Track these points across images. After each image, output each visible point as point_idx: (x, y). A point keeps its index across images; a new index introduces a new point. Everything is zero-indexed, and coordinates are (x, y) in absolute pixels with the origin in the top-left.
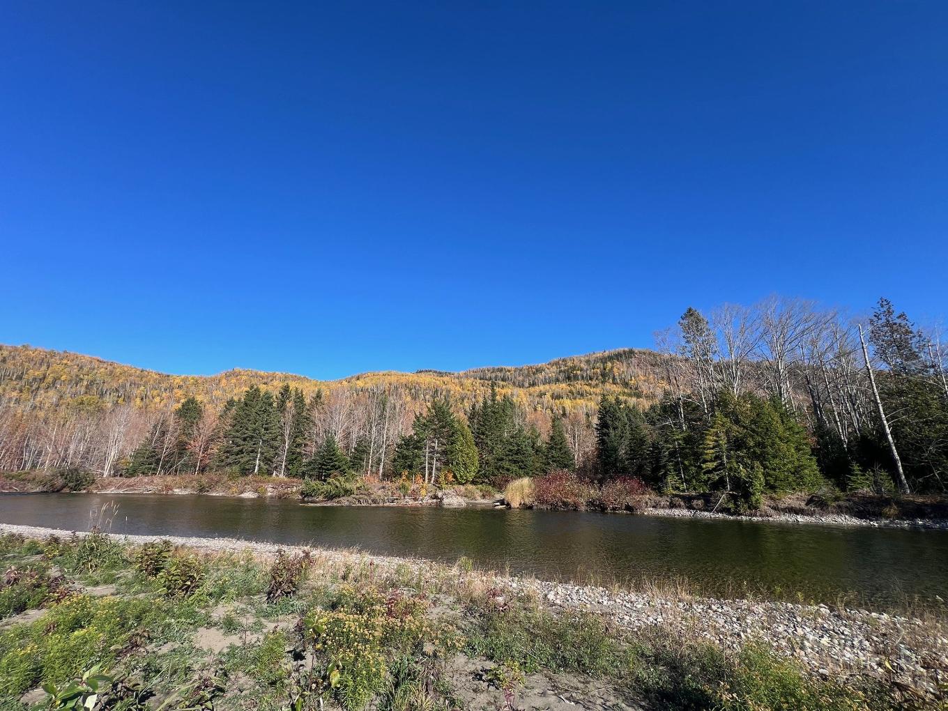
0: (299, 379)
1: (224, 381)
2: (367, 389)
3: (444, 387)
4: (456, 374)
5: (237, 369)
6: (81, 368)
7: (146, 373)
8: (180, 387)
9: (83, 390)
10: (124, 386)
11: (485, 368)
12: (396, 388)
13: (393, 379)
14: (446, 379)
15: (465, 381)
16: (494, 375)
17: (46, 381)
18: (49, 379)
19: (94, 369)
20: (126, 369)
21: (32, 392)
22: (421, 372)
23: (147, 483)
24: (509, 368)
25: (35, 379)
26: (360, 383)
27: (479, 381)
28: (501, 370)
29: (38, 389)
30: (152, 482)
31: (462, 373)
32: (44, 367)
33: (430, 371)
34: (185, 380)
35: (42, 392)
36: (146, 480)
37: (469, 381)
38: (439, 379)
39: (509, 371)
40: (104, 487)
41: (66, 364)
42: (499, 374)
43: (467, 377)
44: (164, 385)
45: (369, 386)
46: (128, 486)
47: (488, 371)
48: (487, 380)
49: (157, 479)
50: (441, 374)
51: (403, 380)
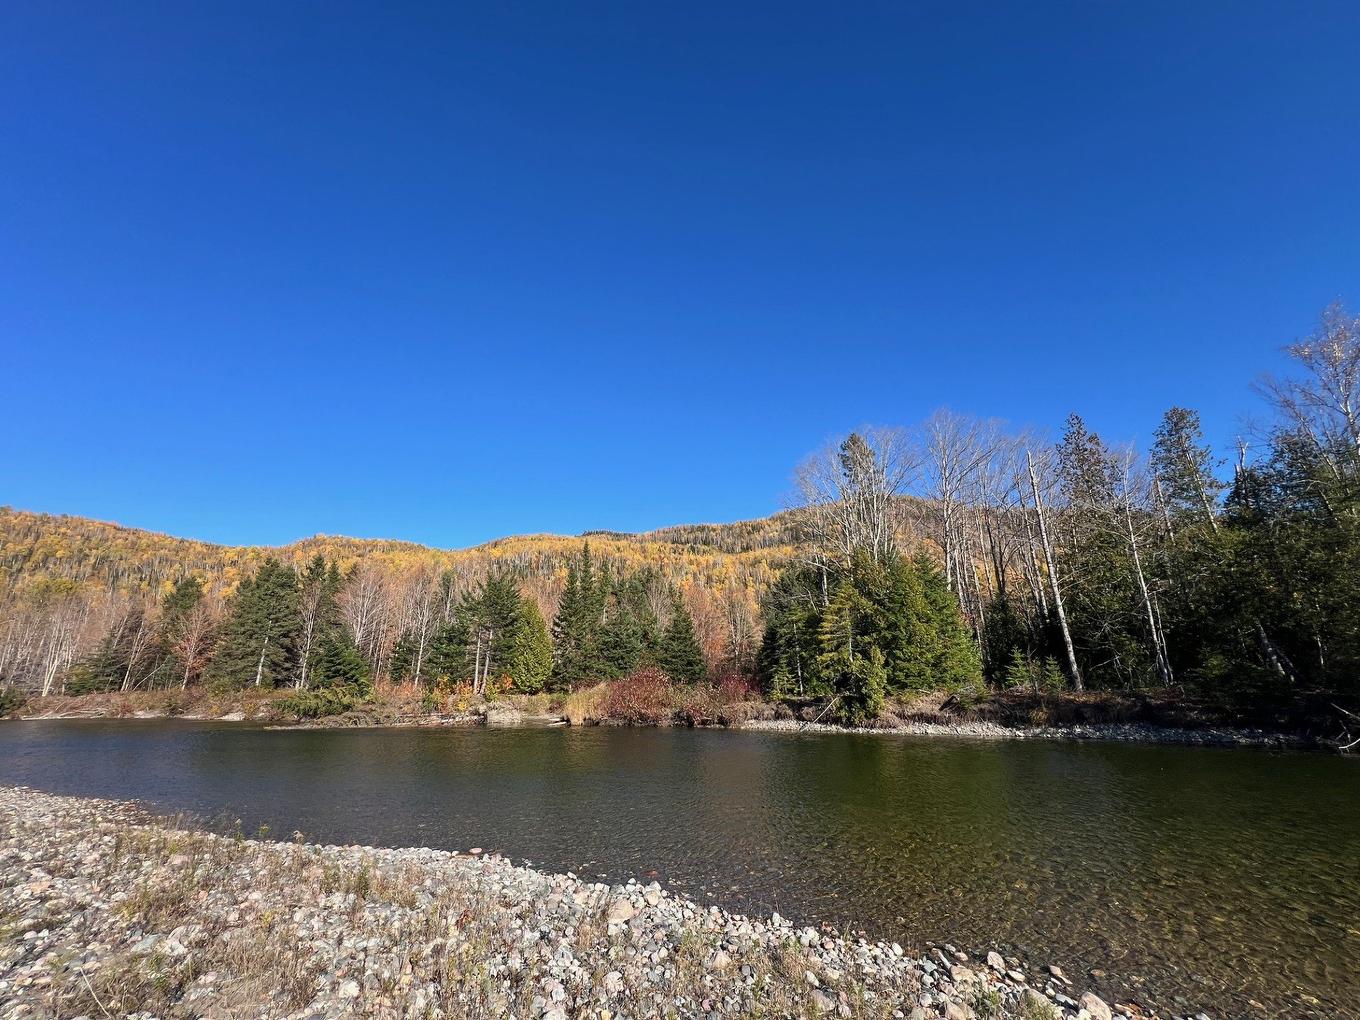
0: (411, 548)
1: (299, 553)
2: (507, 560)
3: (617, 555)
4: (639, 536)
5: (321, 535)
6: (88, 539)
7: (187, 545)
8: (234, 563)
9: (89, 570)
10: (150, 564)
11: (679, 526)
12: (548, 558)
13: (545, 546)
14: (623, 543)
15: (649, 545)
16: (692, 536)
17: (33, 559)
18: (38, 556)
19: (107, 540)
20: (156, 539)
21: (11, 575)
22: (590, 534)
23: (99, 704)
24: (714, 525)
25: (15, 557)
26: (496, 553)
27: (670, 545)
28: (702, 529)
29: (20, 571)
30: (108, 701)
31: (647, 534)
32: (30, 540)
33: (602, 533)
34: (241, 554)
35: (26, 575)
36: (100, 699)
37: (656, 546)
38: (612, 543)
39: (714, 530)
40: (37, 711)
41: (64, 534)
42: (699, 534)
43: (654, 540)
44: (209, 562)
45: (509, 556)
46: (72, 708)
47: (685, 530)
48: (682, 543)
49: (116, 699)
50: (617, 537)
51: (559, 546)
